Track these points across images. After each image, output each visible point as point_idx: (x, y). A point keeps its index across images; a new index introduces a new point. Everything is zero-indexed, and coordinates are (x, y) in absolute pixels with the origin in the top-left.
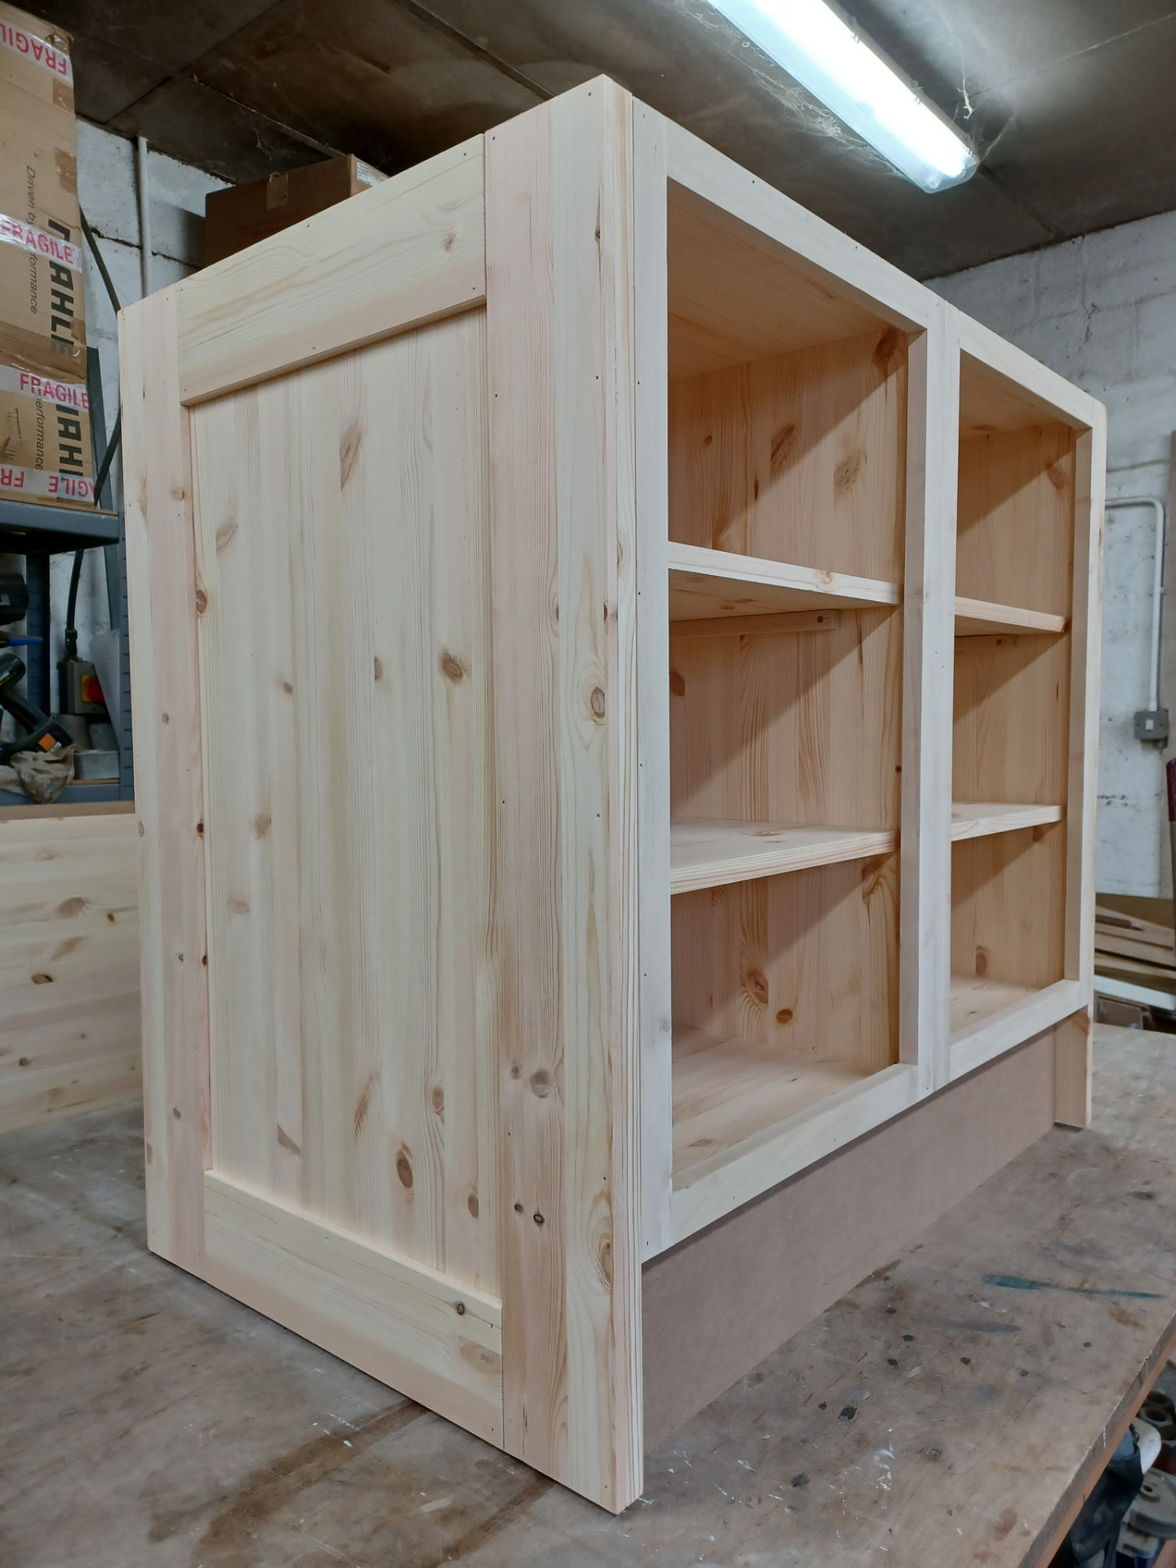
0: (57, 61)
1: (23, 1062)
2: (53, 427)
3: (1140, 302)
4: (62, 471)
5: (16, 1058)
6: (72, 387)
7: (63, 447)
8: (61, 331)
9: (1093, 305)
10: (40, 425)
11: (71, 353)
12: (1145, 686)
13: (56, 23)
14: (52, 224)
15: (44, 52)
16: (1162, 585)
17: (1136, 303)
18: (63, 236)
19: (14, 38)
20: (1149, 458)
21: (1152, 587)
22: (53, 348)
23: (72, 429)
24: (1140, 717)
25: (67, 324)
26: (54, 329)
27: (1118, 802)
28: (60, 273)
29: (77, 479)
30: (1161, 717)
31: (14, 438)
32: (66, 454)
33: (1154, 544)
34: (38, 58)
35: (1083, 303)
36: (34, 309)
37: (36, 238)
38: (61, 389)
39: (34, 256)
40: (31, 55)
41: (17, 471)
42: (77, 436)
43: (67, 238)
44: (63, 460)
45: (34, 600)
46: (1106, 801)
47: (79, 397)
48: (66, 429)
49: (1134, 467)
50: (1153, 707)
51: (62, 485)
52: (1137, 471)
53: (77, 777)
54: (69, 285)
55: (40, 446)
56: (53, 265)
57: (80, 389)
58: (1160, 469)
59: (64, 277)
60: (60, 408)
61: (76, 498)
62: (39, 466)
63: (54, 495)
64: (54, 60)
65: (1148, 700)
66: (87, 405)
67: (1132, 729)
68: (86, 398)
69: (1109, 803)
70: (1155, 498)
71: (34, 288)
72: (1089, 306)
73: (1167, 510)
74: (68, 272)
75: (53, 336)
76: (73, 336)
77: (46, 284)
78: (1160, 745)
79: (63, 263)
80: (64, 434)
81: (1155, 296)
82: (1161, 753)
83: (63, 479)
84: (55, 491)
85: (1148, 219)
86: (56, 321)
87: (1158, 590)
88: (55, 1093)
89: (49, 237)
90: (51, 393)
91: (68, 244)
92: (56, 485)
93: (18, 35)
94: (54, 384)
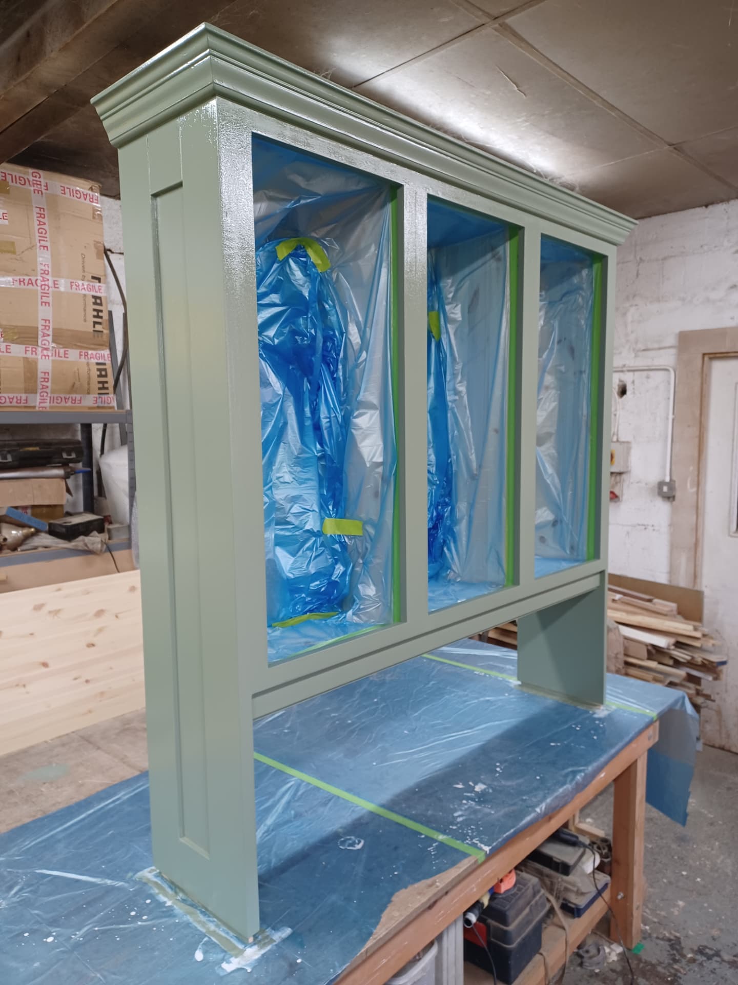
0: (94, 198)
1: (87, 681)
2: (95, 373)
3: (665, 259)
4: (99, 394)
5: (83, 679)
6: (102, 352)
7: (99, 382)
8: (98, 327)
9: (641, 259)
10: (89, 374)
11: (102, 336)
12: (664, 467)
13: (92, 180)
14: (93, 278)
15: (88, 196)
16: (673, 413)
17: (662, 260)
18: (97, 281)
19: (74, 192)
20: (668, 344)
21: (668, 414)
22: (94, 336)
23: (103, 373)
24: (661, 484)
25: (100, 323)
26: (94, 327)
27: (650, 528)
28: (97, 300)
29: (106, 396)
30: (671, 485)
31: (77, 383)
32: (101, 385)
33: (669, 391)
34: (85, 199)
35: (635, 257)
36: (85, 321)
37: (85, 286)
38: (98, 355)
39: (85, 295)
40: (82, 200)
41: (78, 397)
42: (106, 376)
43: (100, 282)
44: (100, 389)
45: (85, 452)
46: (644, 527)
47: (106, 356)
48: (101, 373)
49: (660, 349)
50: (667, 479)
51: (99, 400)
52: (662, 351)
53: (110, 539)
54: (101, 304)
55: (89, 384)
56: (94, 297)
57: (107, 352)
58: (673, 351)
59: (98, 301)
60: (98, 364)
61: (106, 405)
62: (89, 393)
63: (96, 405)
64: (92, 198)
65: (665, 475)
66: (110, 359)
67: (656, 490)
68: (109, 356)
69: (645, 529)
70: (671, 367)
71: (85, 310)
72: (638, 259)
73: (677, 373)
74: (100, 298)
75: (94, 331)
76: (103, 328)
77: (91, 306)
78: (671, 499)
79: (98, 294)
80: (100, 376)
81: (671, 257)
82: (672, 503)
83: (100, 397)
84: (96, 403)
85: (669, 215)
86: (95, 323)
87: (671, 417)
88: (102, 693)
89: (91, 284)
90: (93, 358)
91: (99, 284)
92: (96, 401)
93: (76, 191)
94: (94, 352)
